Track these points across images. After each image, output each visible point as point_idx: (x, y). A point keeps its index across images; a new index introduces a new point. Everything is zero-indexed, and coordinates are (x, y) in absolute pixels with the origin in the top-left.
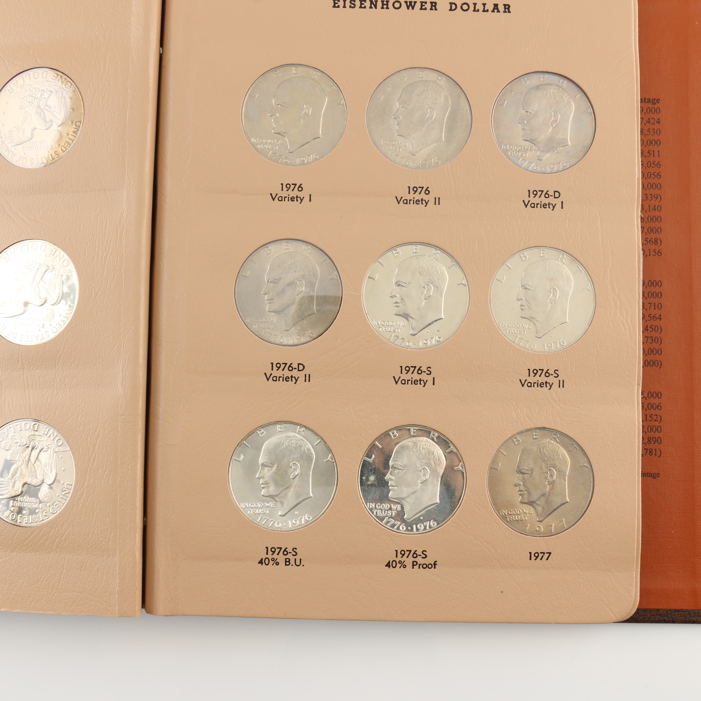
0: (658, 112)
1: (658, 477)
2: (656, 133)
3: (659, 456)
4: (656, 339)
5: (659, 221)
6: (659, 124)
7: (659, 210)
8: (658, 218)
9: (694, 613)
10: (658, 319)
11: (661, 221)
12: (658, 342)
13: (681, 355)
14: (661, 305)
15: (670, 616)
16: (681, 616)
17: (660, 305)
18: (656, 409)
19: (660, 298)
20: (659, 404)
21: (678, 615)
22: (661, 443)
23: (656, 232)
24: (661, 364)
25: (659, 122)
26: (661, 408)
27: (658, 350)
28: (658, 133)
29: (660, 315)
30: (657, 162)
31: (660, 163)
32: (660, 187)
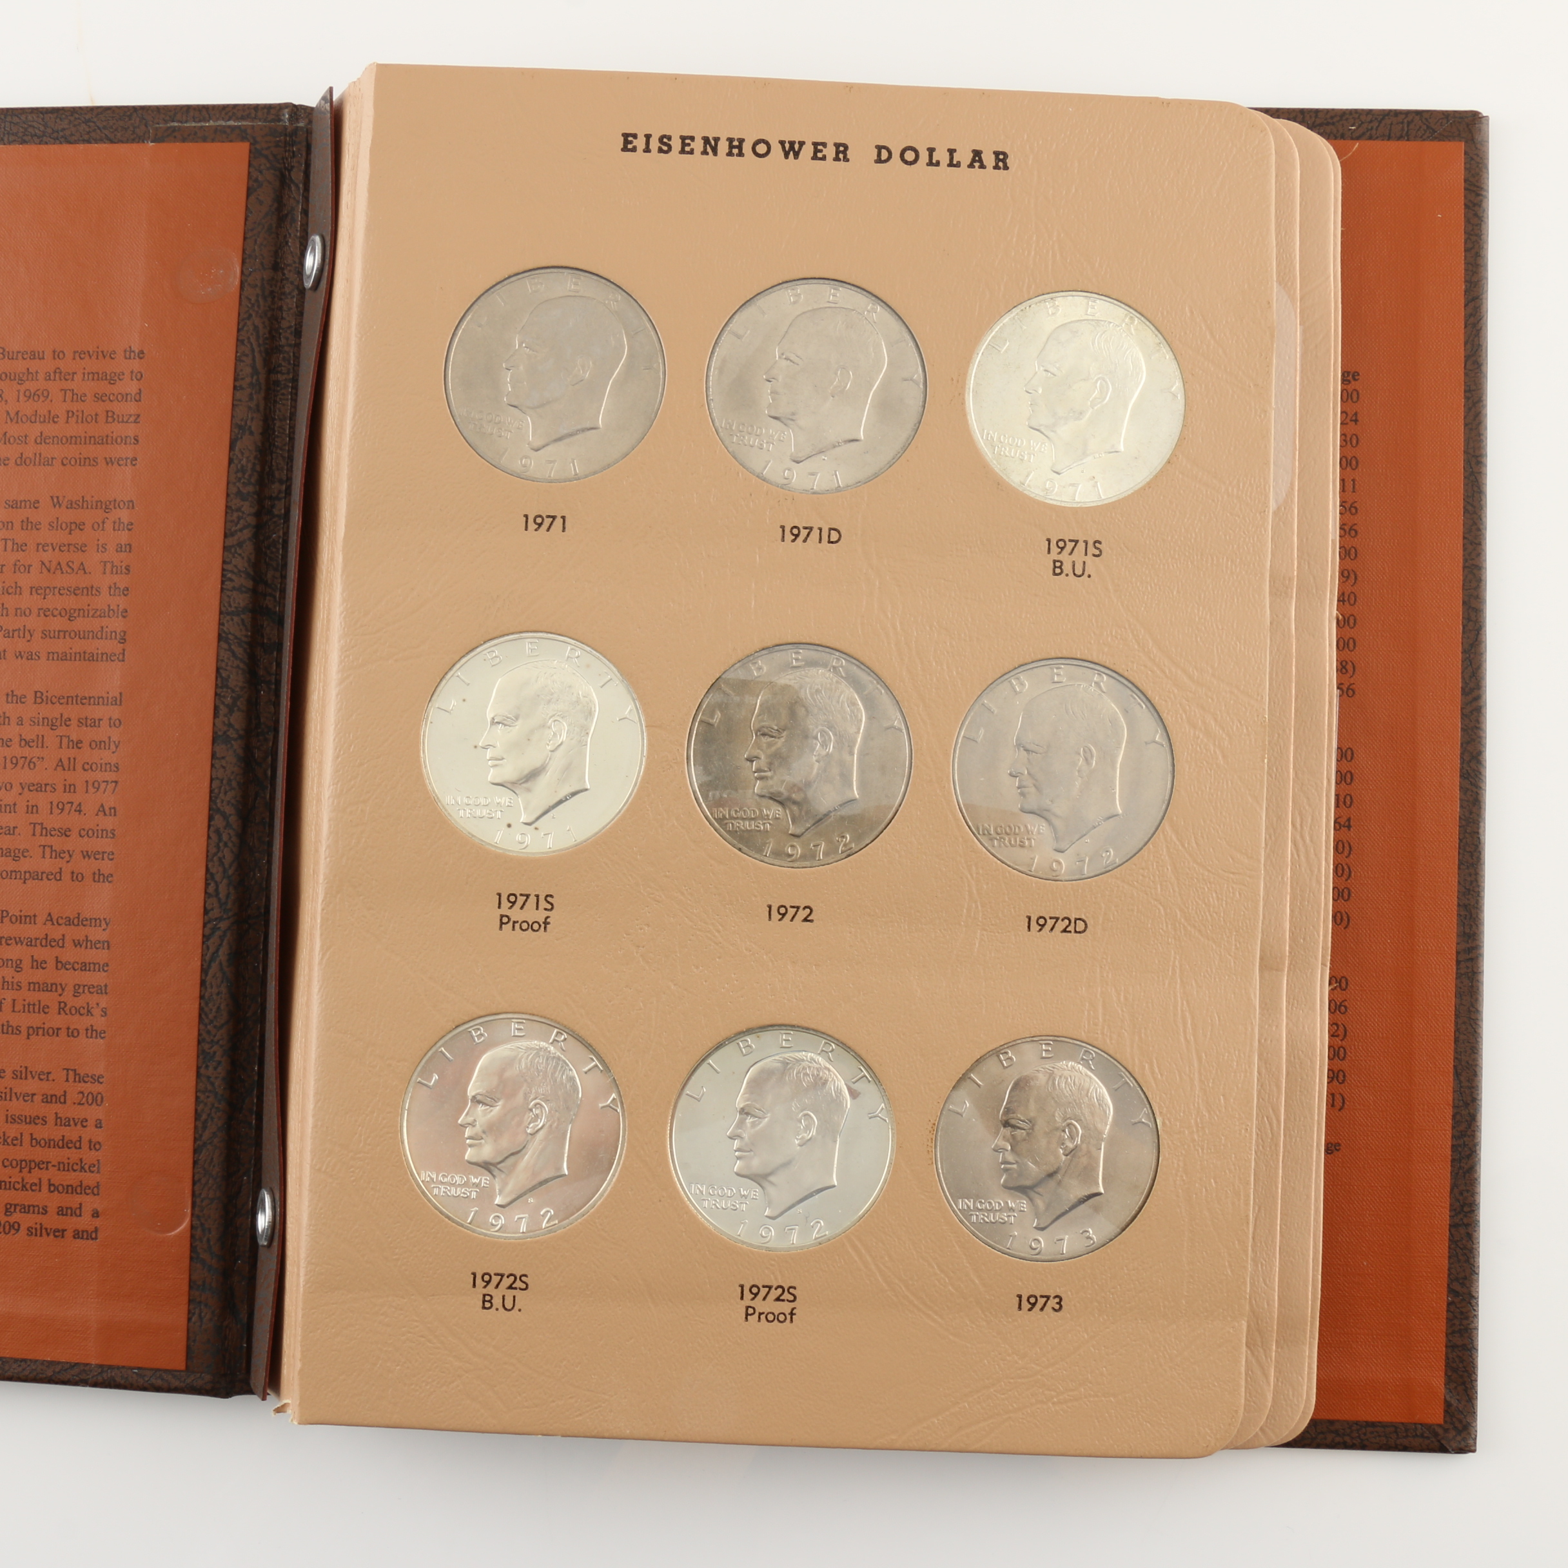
0: (1355, 399)
1: (1338, 1150)
2: (1349, 443)
3: (1339, 1107)
4: (1339, 869)
5: (1352, 625)
6: (1356, 424)
7: (1352, 602)
8: (1348, 618)
9: (1407, 1430)
10: (1344, 826)
11: (1355, 624)
12: (1342, 875)
13: (1389, 903)
14: (1351, 798)
15: (1355, 1434)
16: (1379, 1436)
17: (1348, 798)
18: (1335, 1011)
19: (1350, 784)
20: (1343, 1001)
21: (1372, 1433)
22: (1343, 1081)
23: (1343, 648)
24: (1349, 920)
25: (1356, 421)
26: (1346, 1010)
27: (1343, 890)
28: (1354, 442)
29: (1349, 820)
30: (1350, 503)
31: (1356, 505)
32: (1356, 555)
